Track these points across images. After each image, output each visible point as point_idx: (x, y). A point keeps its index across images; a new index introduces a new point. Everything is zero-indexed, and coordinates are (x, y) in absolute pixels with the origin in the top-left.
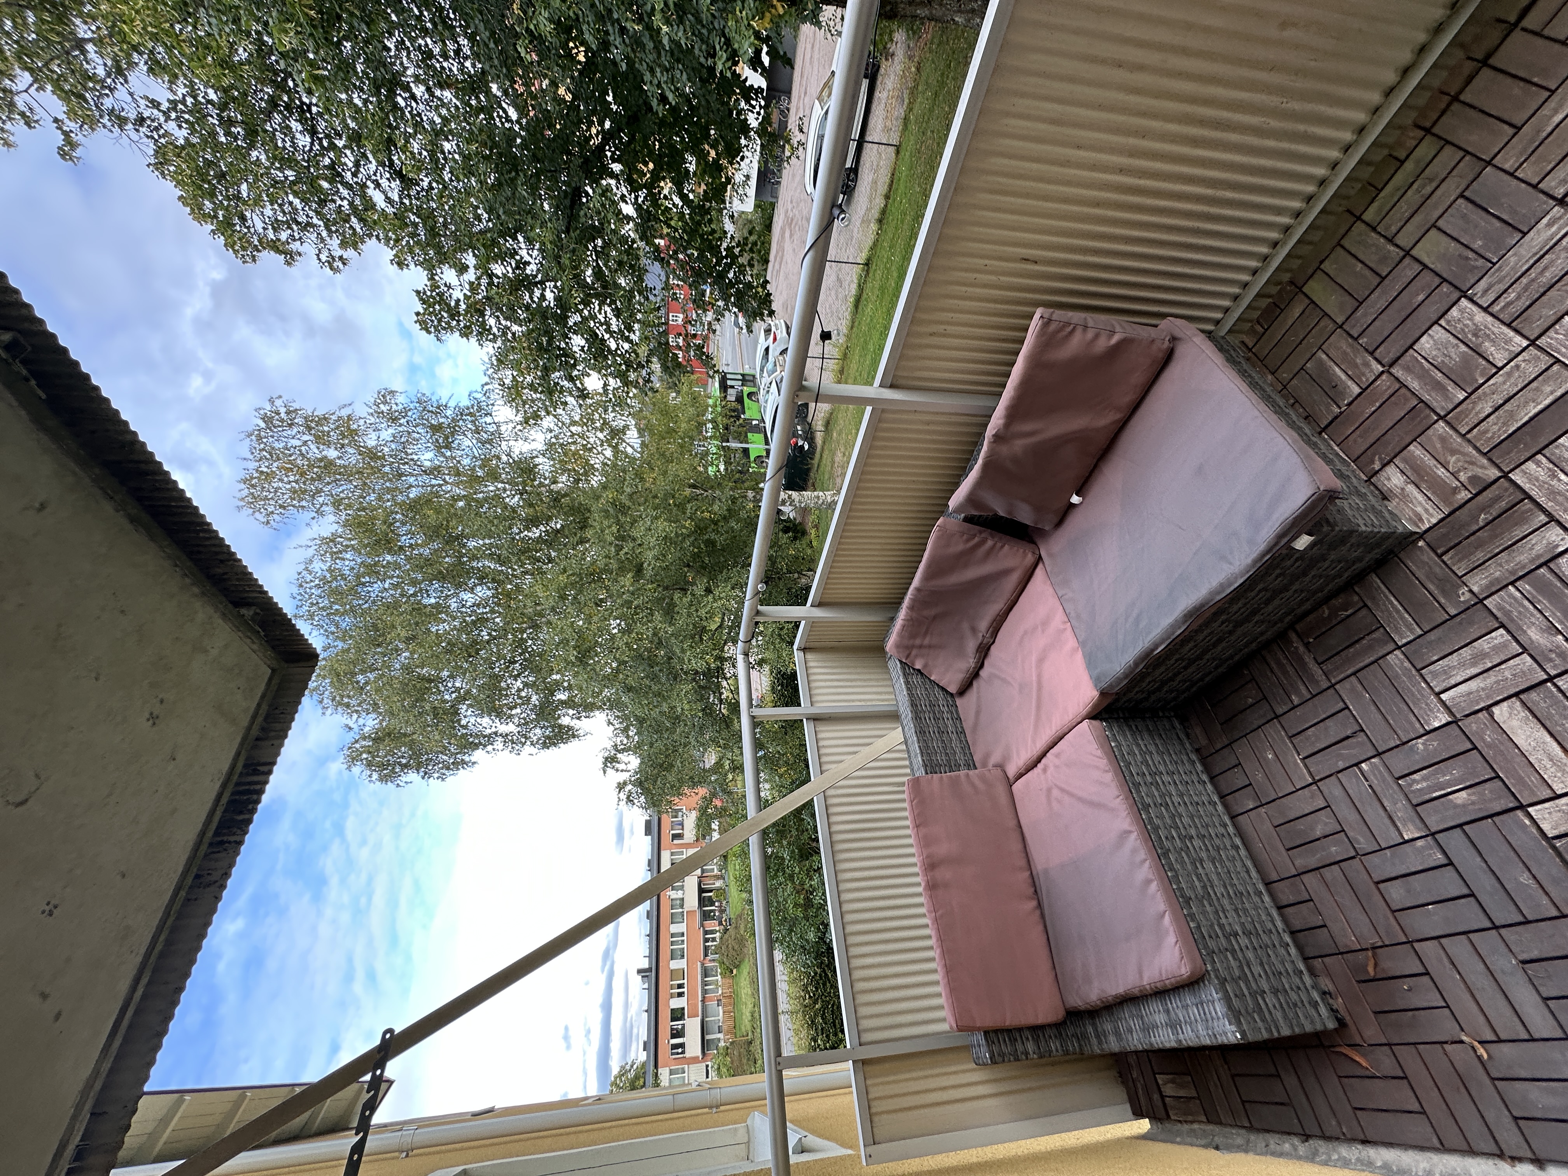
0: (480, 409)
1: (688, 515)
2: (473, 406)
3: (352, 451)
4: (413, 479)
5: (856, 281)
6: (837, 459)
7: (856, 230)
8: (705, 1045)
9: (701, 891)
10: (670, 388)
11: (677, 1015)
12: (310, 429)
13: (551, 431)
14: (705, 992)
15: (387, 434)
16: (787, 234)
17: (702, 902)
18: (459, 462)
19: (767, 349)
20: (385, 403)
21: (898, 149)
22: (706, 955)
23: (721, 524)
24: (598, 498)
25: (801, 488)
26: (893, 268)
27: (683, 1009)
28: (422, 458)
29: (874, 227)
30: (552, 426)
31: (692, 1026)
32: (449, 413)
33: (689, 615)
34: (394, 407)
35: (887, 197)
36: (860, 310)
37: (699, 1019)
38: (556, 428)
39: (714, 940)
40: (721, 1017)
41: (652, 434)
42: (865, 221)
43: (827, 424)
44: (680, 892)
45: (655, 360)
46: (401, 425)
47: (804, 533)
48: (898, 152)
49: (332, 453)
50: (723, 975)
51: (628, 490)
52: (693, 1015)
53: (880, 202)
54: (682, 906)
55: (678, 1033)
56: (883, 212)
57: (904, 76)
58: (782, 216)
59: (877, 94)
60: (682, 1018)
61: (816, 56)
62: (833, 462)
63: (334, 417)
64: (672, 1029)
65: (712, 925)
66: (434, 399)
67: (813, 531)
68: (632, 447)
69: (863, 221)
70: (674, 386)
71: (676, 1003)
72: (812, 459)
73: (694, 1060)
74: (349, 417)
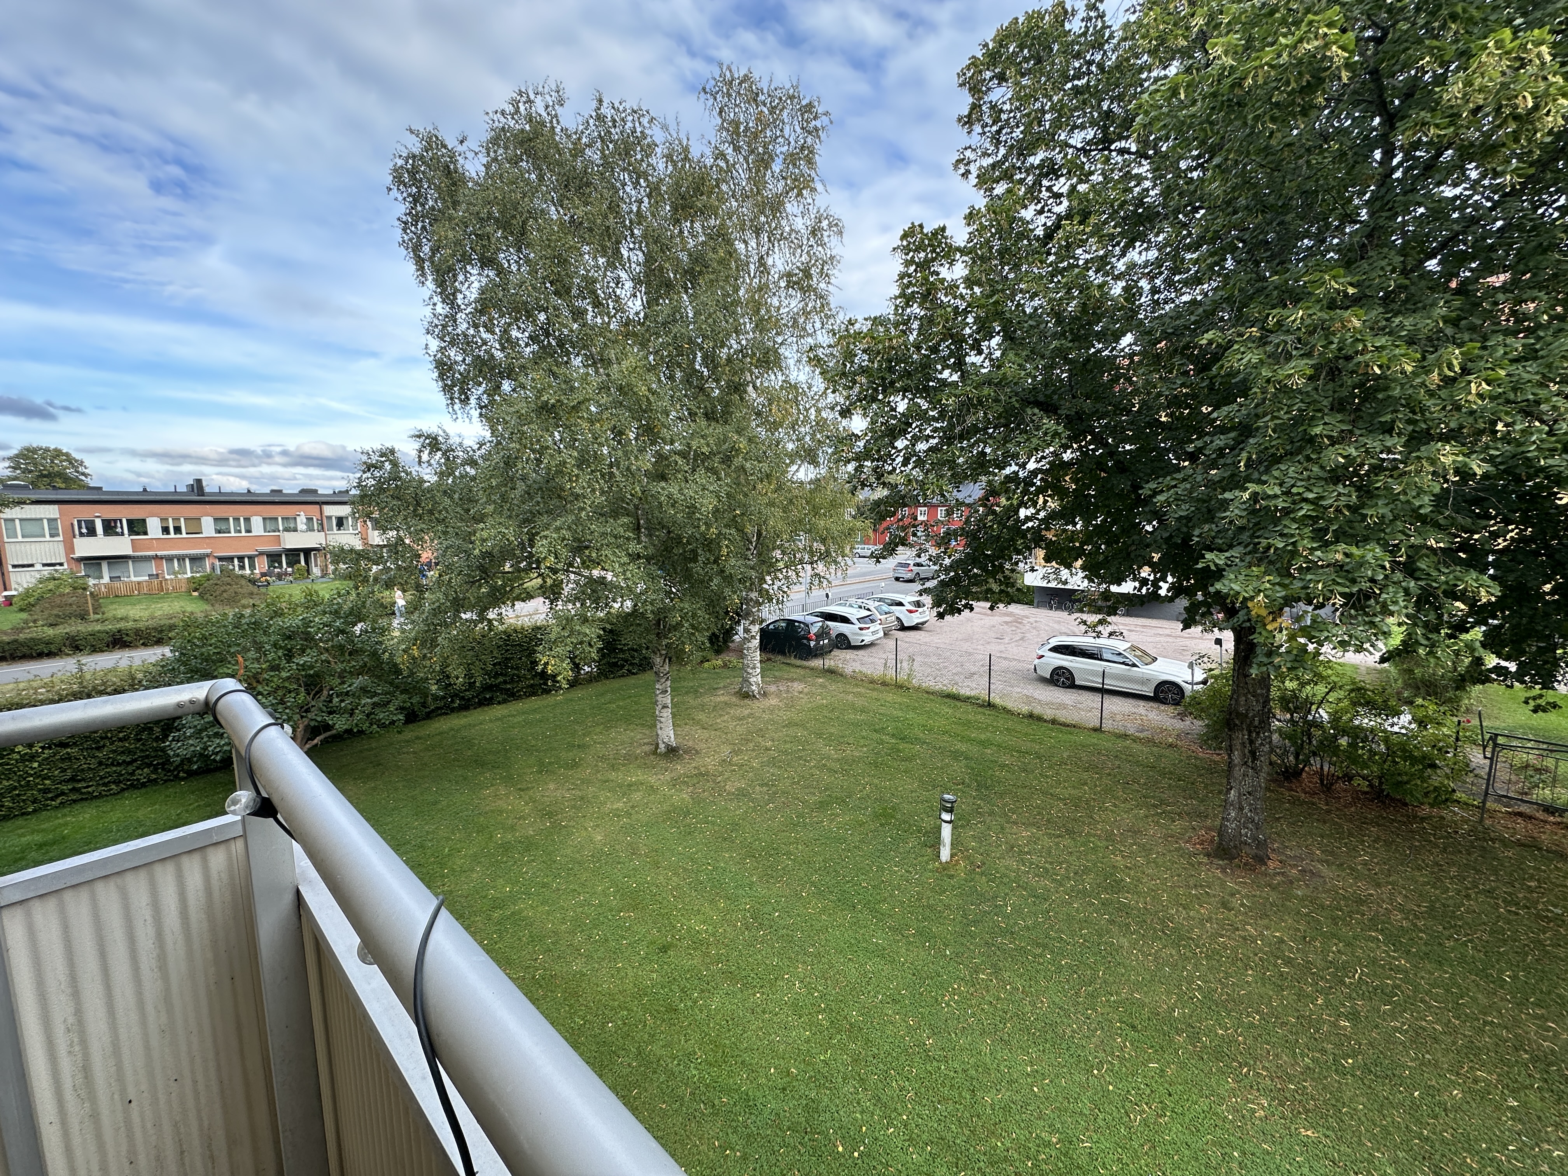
0: (828, 317)
1: (724, 531)
2: (830, 310)
3: (780, 188)
4: (755, 246)
5: (973, 693)
6: (795, 685)
7: (1019, 690)
8: (93, 562)
9: (307, 552)
10: (859, 509)
11: (137, 527)
12: (802, 148)
13: (809, 388)
14: (169, 559)
15: (799, 224)
16: (1008, 619)
17: (293, 555)
18: (774, 294)
19: (900, 604)
20: (830, 225)
21: (1098, 730)
22: (221, 559)
23: (715, 567)
24: (739, 433)
25: (763, 647)
26: (988, 734)
27: (146, 533)
28: (776, 256)
29: (1025, 709)
30: (815, 389)
31: (121, 545)
32: (823, 285)
33: (604, 534)
34: (826, 234)
35: (1054, 722)
36: (946, 700)
37: (129, 552)
38: (812, 393)
39: (242, 567)
40: (133, 579)
41: (811, 491)
42: (1029, 699)
43: (831, 672)
44: (304, 527)
45: (886, 492)
46: (808, 239)
47: (718, 652)
48: (1095, 730)
49: (777, 167)
50: (191, 580)
51: (748, 465)
52: (134, 547)
53: (1048, 714)
54: (287, 530)
55: (110, 528)
56: (1039, 719)
57: (1162, 730)
58: (1022, 613)
59: (1142, 703)
60: (132, 531)
61: (1162, 639)
62: (793, 680)
63: (813, 174)
64: (115, 521)
65: (262, 565)
66: (834, 271)
67: (720, 662)
68: (797, 471)
69: (1027, 697)
70: (860, 512)
71: (154, 526)
72: (795, 657)
73: (70, 548)
74: (813, 190)
